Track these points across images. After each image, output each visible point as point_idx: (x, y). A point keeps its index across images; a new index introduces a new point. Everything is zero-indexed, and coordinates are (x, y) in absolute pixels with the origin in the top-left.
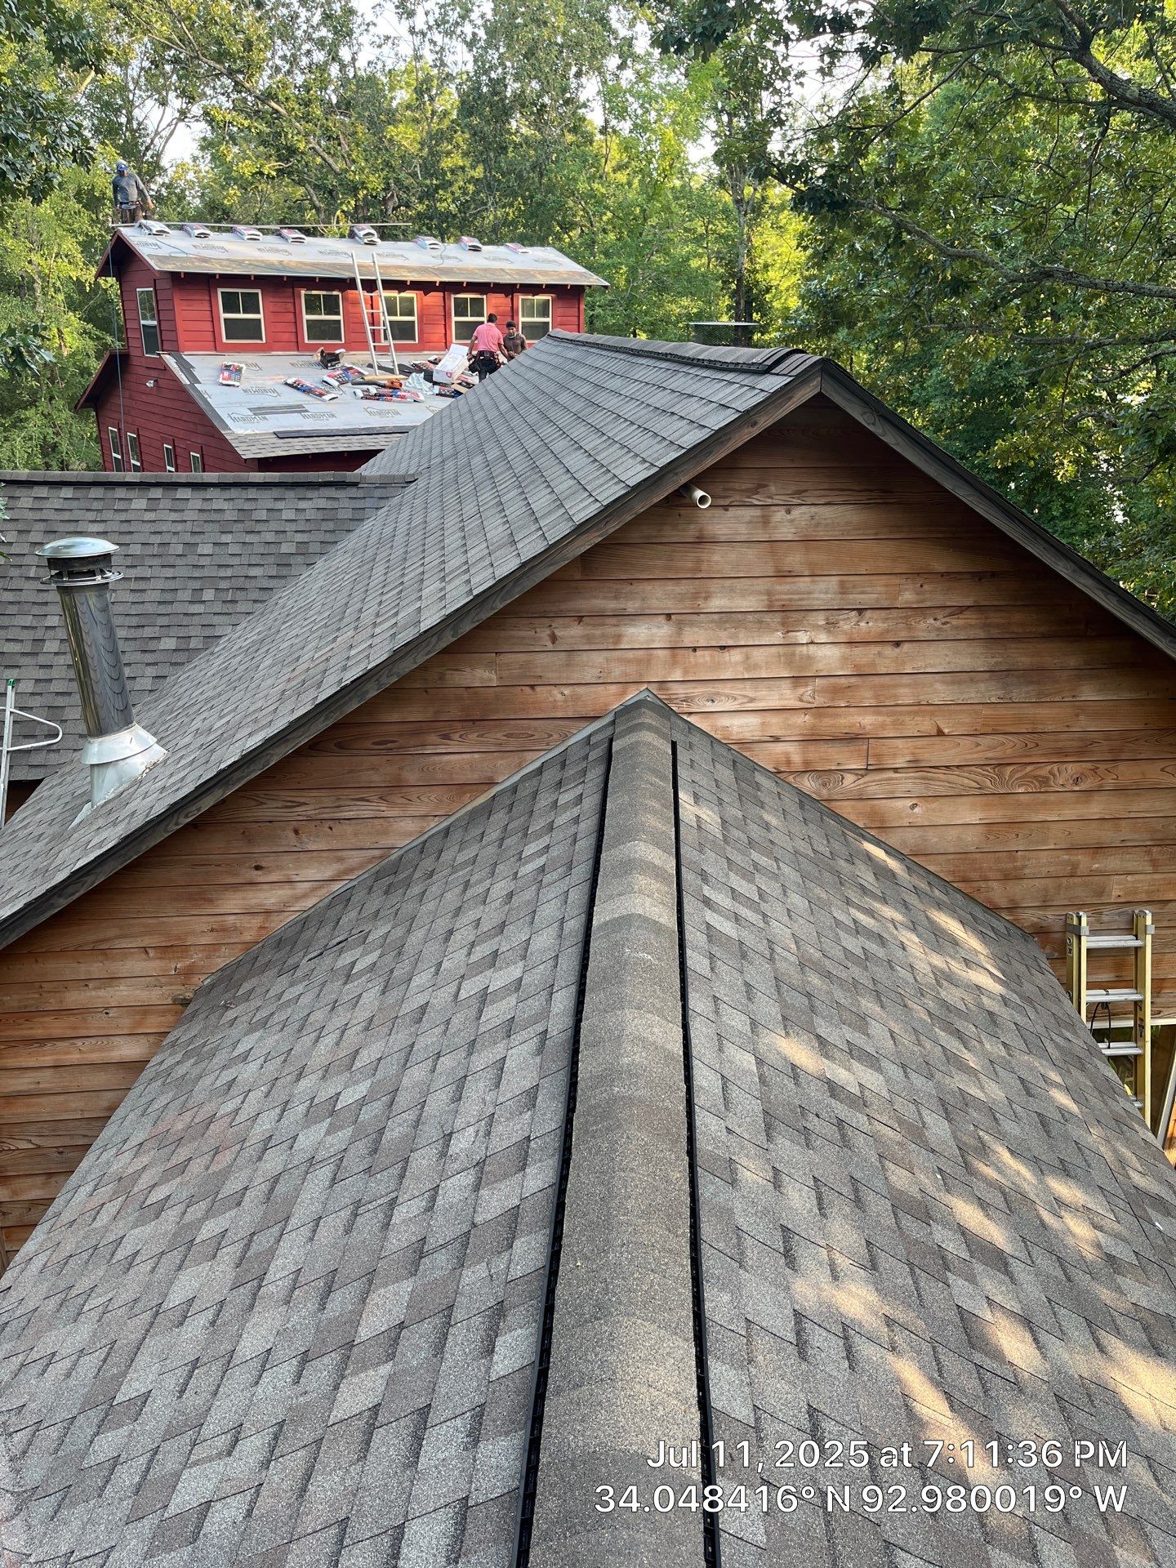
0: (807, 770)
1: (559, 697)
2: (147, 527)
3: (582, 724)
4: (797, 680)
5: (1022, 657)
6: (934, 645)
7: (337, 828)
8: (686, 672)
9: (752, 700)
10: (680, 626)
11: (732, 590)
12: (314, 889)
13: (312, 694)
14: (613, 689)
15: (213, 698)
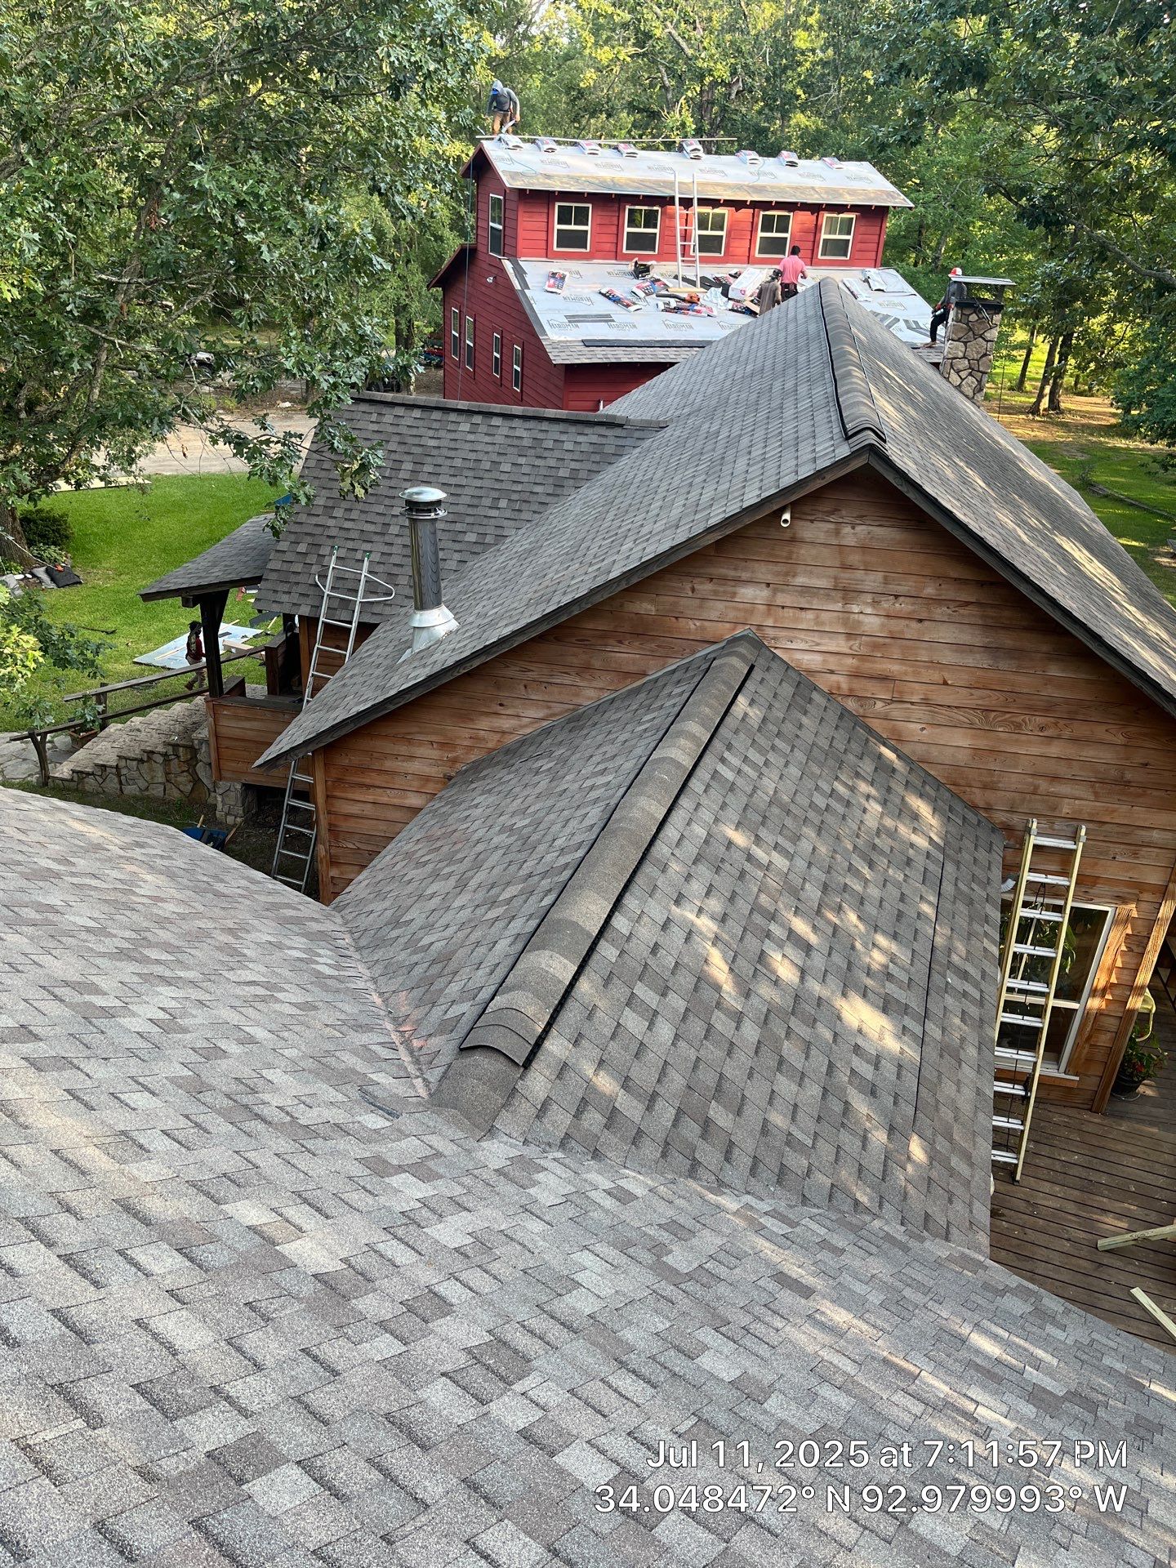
0: (851, 695)
1: (693, 626)
2: (468, 446)
3: (706, 645)
4: (850, 636)
5: (1007, 640)
6: (946, 625)
7: (550, 688)
8: (775, 621)
9: (818, 644)
10: (775, 591)
11: (811, 573)
12: (532, 723)
13: (543, 606)
14: (728, 625)
15: (492, 591)
